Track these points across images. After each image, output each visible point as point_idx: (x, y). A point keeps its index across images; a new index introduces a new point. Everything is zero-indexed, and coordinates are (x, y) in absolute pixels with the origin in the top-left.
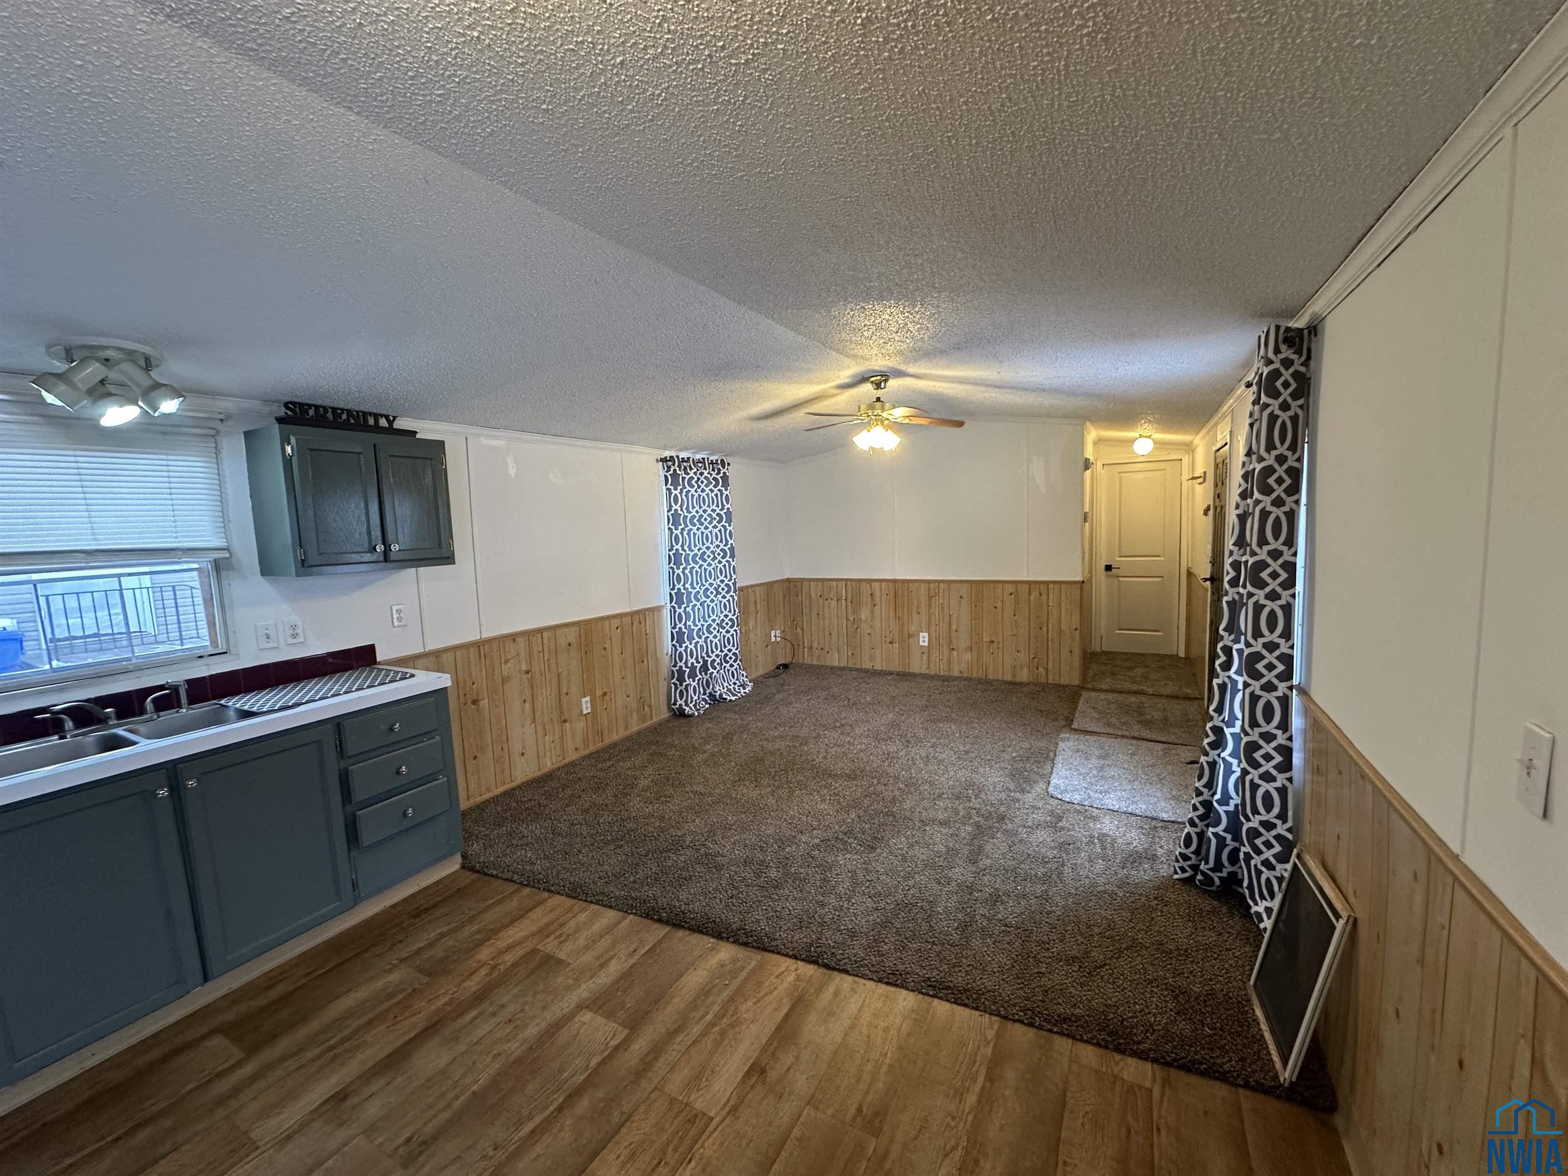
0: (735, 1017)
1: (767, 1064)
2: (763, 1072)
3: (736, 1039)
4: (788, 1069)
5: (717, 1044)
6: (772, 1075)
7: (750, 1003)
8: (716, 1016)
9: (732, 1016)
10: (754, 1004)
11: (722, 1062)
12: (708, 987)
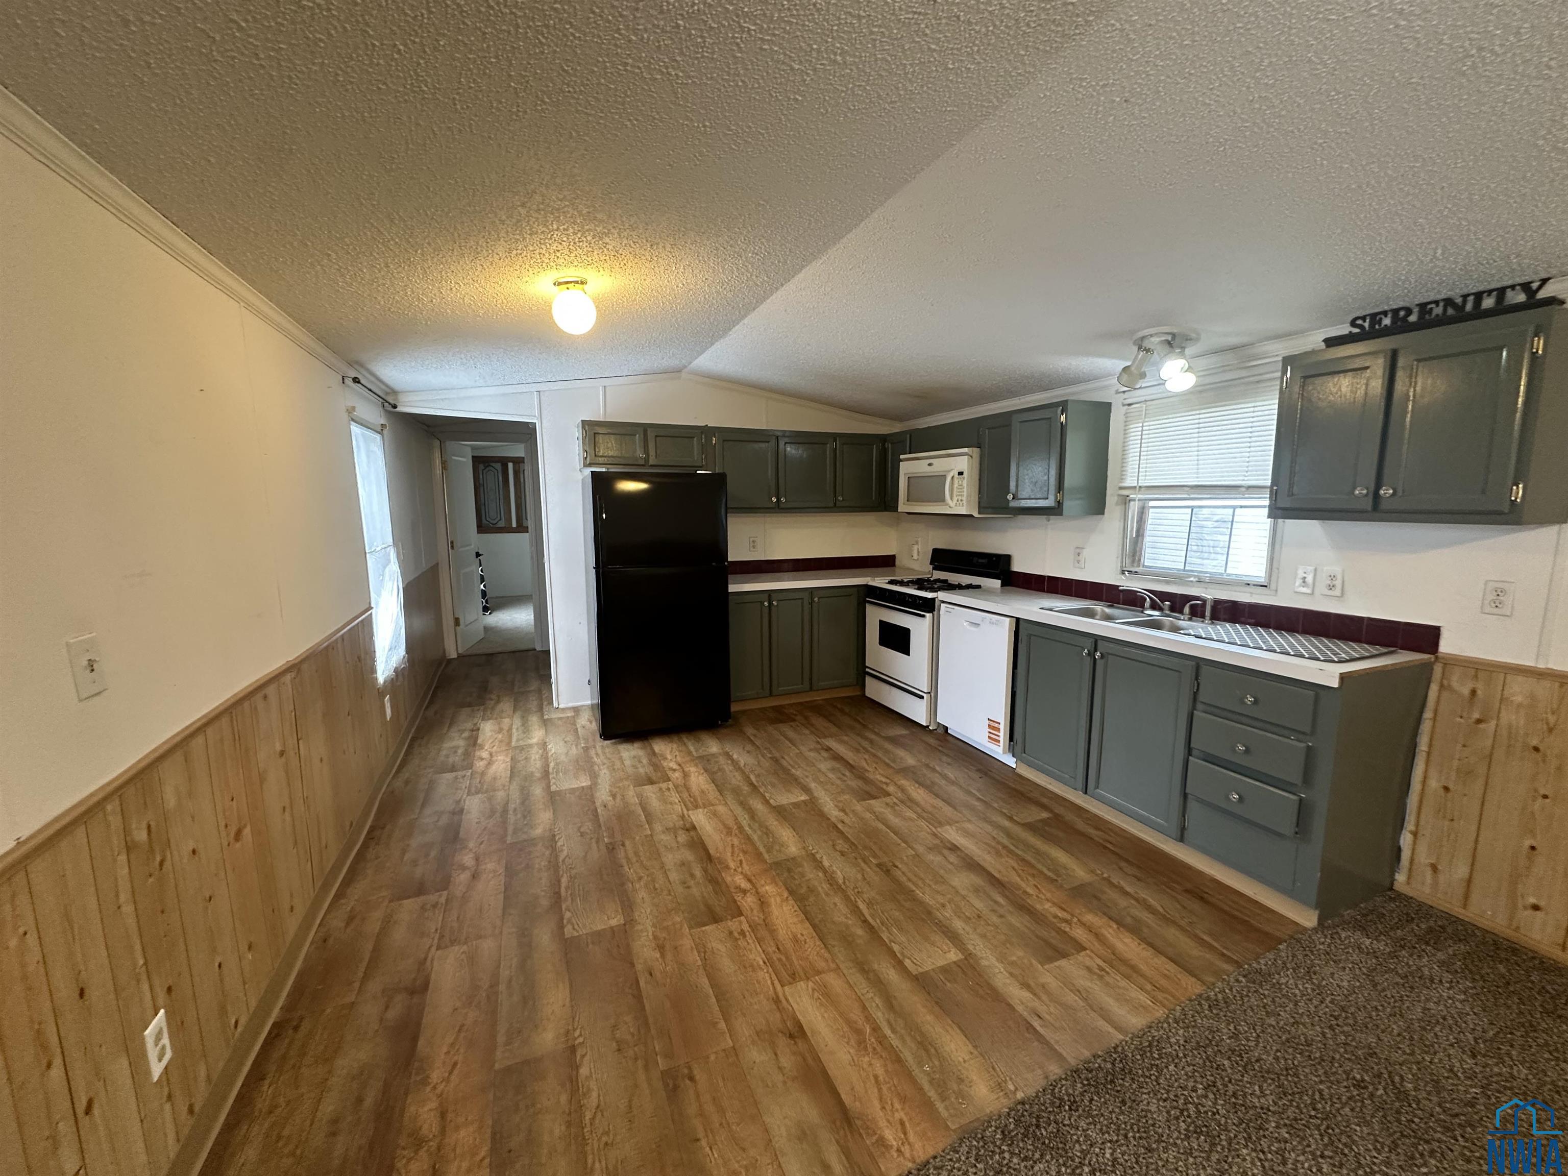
0: (870, 1050)
1: (796, 1043)
2: (791, 1036)
3: (843, 1036)
4: (776, 1055)
5: (849, 1023)
6: (782, 1042)
7: (880, 1071)
8: (885, 1037)
9: (874, 1049)
10: (876, 1077)
11: (826, 1015)
12: (933, 1051)
